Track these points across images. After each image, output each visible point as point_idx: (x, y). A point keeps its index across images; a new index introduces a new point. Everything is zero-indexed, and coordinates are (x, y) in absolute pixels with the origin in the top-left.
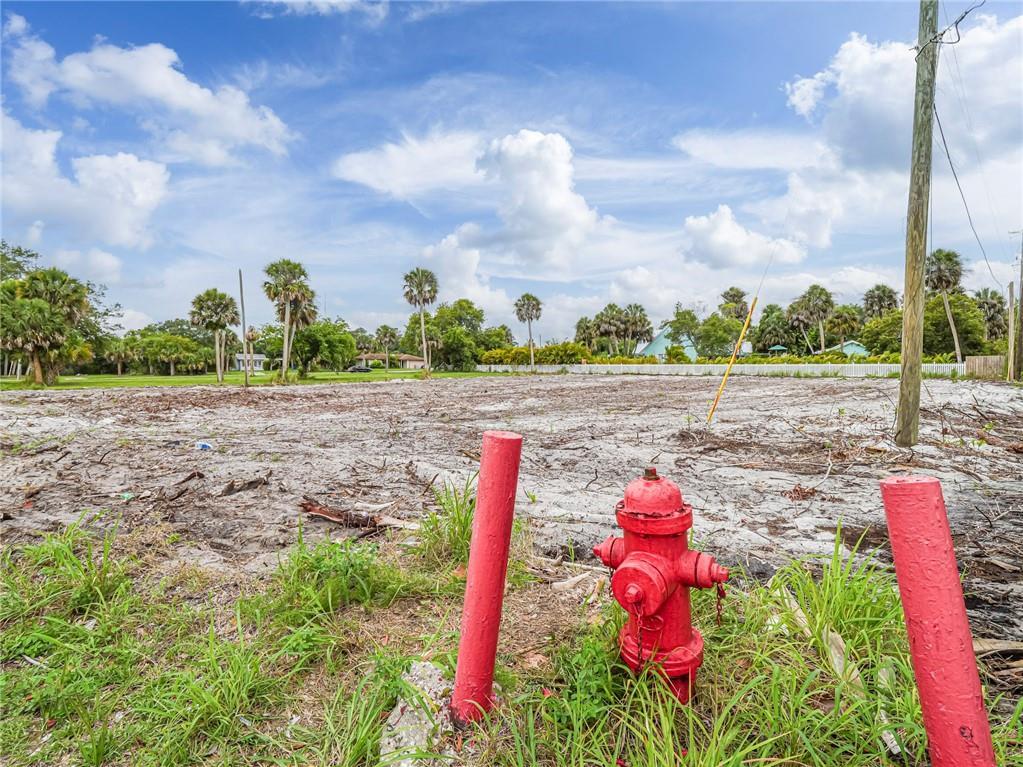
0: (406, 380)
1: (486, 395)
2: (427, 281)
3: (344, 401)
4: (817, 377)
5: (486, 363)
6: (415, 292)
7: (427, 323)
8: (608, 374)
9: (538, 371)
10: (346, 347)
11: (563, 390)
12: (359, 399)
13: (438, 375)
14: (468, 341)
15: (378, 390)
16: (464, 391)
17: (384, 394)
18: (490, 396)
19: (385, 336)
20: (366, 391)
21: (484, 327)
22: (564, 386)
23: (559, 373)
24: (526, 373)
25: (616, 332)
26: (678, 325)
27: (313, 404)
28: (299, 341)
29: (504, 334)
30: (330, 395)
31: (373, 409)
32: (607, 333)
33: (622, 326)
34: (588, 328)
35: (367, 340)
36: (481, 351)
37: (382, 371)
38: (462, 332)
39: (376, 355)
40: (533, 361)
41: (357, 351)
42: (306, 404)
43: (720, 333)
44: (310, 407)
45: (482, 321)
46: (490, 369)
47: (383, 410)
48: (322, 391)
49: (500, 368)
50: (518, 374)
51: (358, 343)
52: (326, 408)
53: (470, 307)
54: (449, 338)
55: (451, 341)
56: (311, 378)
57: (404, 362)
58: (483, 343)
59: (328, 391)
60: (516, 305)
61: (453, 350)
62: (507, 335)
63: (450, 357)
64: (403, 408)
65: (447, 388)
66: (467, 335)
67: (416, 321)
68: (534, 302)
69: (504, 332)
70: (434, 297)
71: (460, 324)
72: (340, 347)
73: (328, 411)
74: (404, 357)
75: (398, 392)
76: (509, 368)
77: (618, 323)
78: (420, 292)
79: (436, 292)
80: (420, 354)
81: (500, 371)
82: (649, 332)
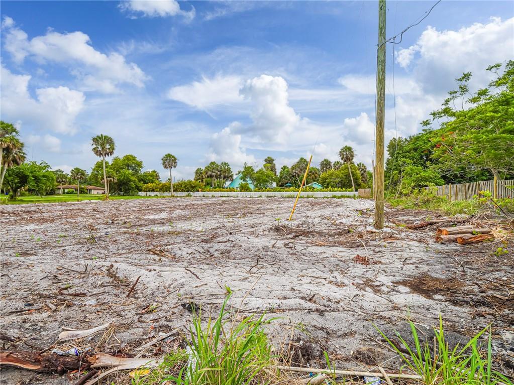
0: (92, 201)
1: (149, 209)
2: (107, 143)
3: (46, 215)
4: (305, 198)
5: (144, 191)
6: (100, 149)
7: (106, 167)
8: (213, 197)
9: (175, 195)
10: (48, 180)
11: (193, 205)
12: (58, 213)
13: (114, 198)
14: (133, 178)
15: (73, 207)
16: (134, 207)
17: (77, 210)
18: (152, 209)
19: (78, 174)
20: (64, 208)
21: (143, 171)
22: (193, 203)
23: (187, 196)
24: (169, 197)
25: (216, 176)
26: (245, 173)
27: (19, 217)
28: (10, 176)
29: (155, 176)
30: (35, 212)
31: (70, 220)
32: (211, 176)
33: (219, 173)
34: (201, 173)
35: (64, 176)
36: (141, 184)
37: (76, 196)
38: (129, 174)
39: (70, 186)
40: (172, 190)
41: (56, 184)
42: (12, 219)
43: (264, 177)
44: (16, 221)
45: (142, 167)
46: (147, 195)
47: (78, 221)
48: (28, 209)
49: (153, 194)
50: (164, 197)
51: (58, 178)
52: (31, 221)
53: (134, 160)
54: (121, 176)
55: (122, 178)
56: (19, 201)
57: (90, 190)
58: (142, 180)
59: (33, 209)
60: (162, 159)
61: (124, 183)
62: (156, 176)
63: (122, 188)
64: (93, 219)
65: (121, 205)
66: (133, 175)
67: (99, 166)
68: (173, 159)
69: (155, 174)
70: (112, 152)
71: (128, 169)
72: (44, 180)
73: (32, 223)
74: (90, 187)
75: (88, 208)
76: (158, 194)
77: (217, 171)
78: (103, 149)
79: (113, 149)
80: (102, 186)
81: (153, 195)
82: (231, 176)
